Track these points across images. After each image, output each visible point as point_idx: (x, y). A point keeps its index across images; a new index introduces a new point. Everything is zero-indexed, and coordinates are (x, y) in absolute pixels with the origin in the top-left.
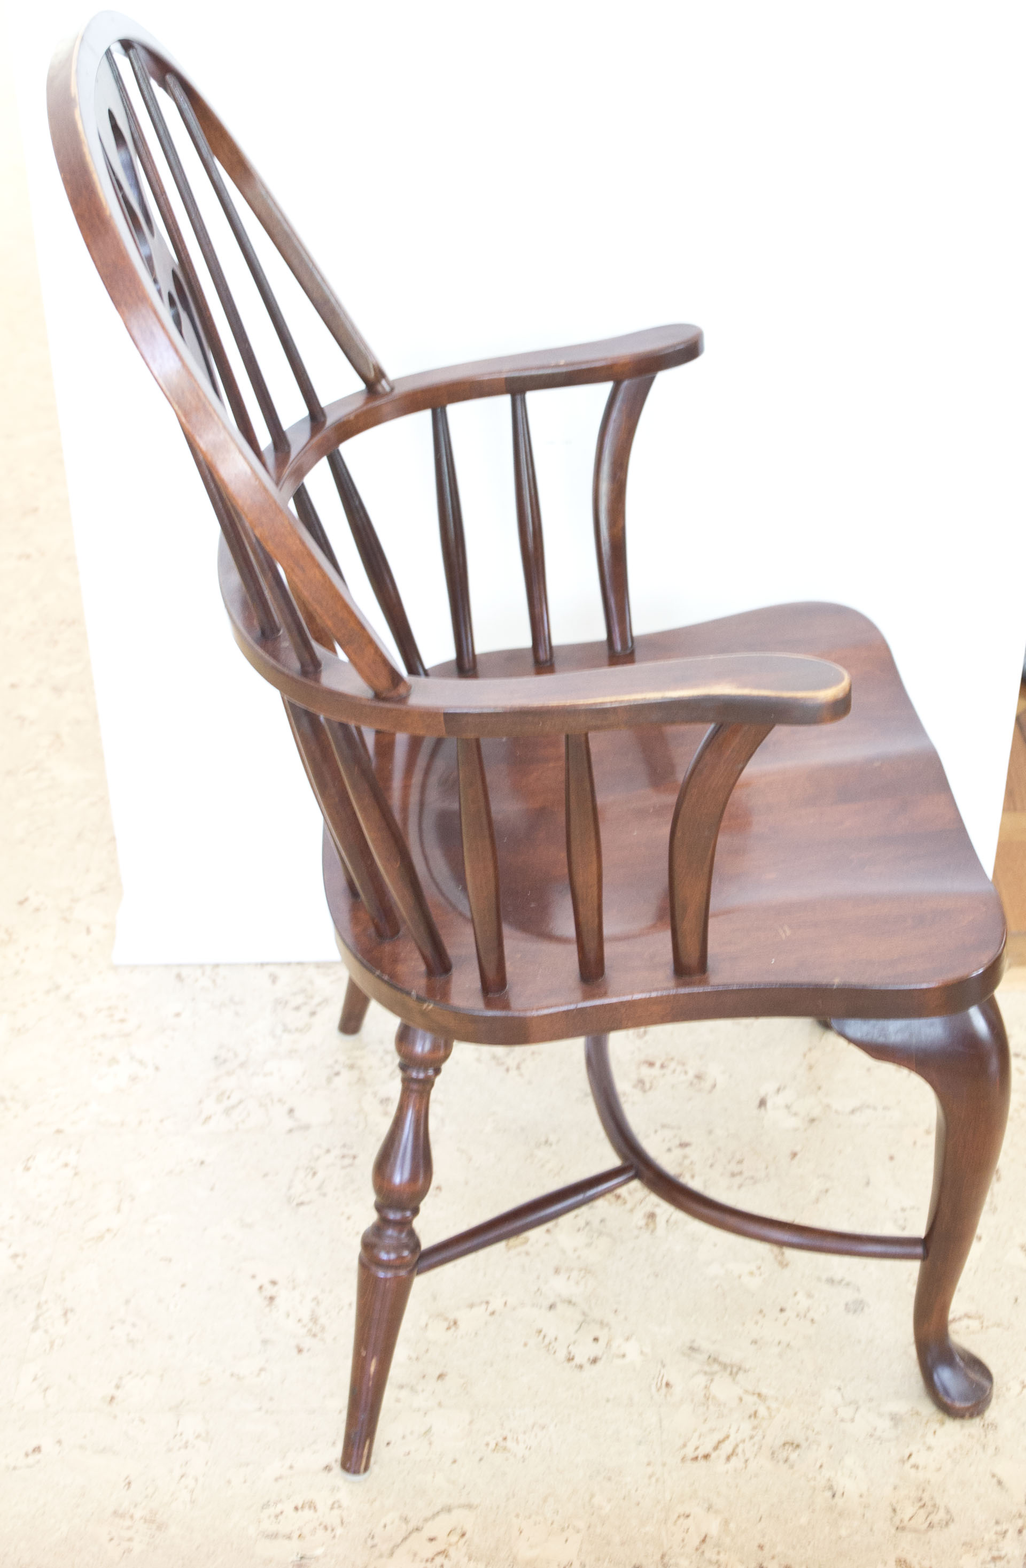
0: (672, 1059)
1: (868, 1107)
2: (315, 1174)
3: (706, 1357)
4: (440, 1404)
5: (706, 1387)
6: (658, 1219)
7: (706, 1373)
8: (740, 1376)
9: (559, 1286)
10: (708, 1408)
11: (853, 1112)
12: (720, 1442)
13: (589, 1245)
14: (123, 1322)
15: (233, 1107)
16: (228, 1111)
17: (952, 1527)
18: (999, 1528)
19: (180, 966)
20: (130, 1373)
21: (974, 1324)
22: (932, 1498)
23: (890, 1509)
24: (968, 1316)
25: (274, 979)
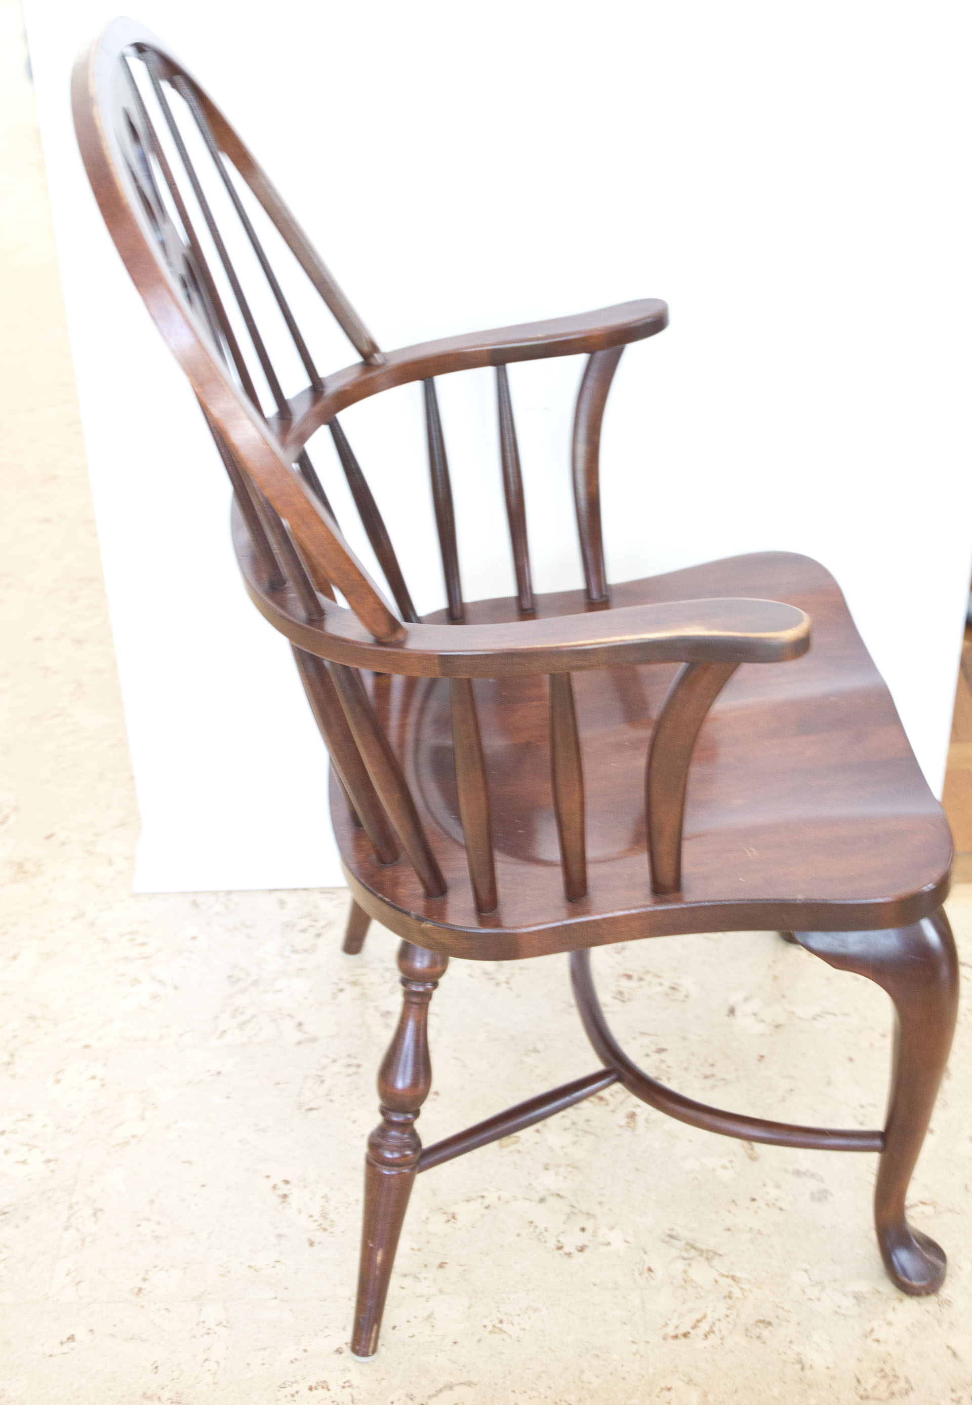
0: (648, 972)
1: (829, 1013)
2: (322, 1081)
3: (683, 1243)
4: (441, 1291)
5: (685, 1272)
6: (637, 1118)
7: (684, 1258)
8: (716, 1262)
9: (549, 1181)
10: (686, 1289)
11: (814, 1019)
12: (698, 1321)
13: (575, 1143)
14: (149, 1220)
15: (247, 1022)
16: (242, 1026)
17: (911, 1394)
18: (953, 1396)
19: (195, 893)
20: (156, 1267)
21: (928, 1210)
22: (893, 1369)
23: (855, 1380)
24: (923, 1203)
25: (282, 903)
